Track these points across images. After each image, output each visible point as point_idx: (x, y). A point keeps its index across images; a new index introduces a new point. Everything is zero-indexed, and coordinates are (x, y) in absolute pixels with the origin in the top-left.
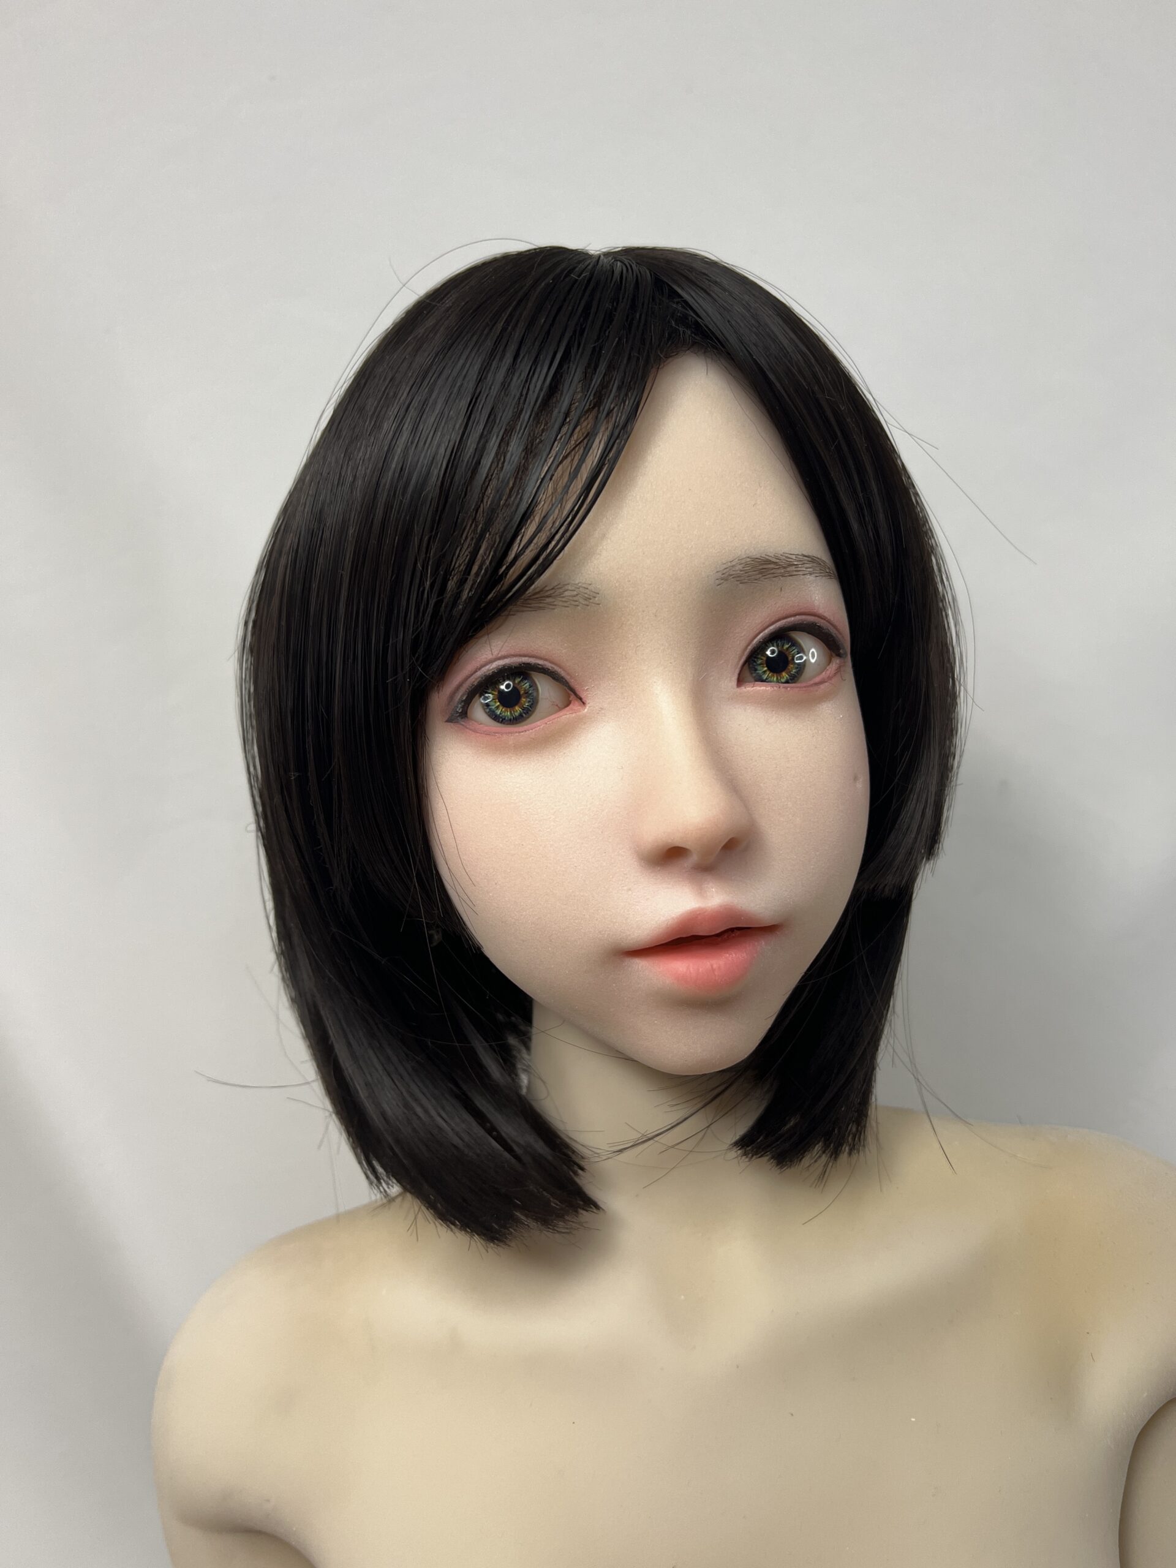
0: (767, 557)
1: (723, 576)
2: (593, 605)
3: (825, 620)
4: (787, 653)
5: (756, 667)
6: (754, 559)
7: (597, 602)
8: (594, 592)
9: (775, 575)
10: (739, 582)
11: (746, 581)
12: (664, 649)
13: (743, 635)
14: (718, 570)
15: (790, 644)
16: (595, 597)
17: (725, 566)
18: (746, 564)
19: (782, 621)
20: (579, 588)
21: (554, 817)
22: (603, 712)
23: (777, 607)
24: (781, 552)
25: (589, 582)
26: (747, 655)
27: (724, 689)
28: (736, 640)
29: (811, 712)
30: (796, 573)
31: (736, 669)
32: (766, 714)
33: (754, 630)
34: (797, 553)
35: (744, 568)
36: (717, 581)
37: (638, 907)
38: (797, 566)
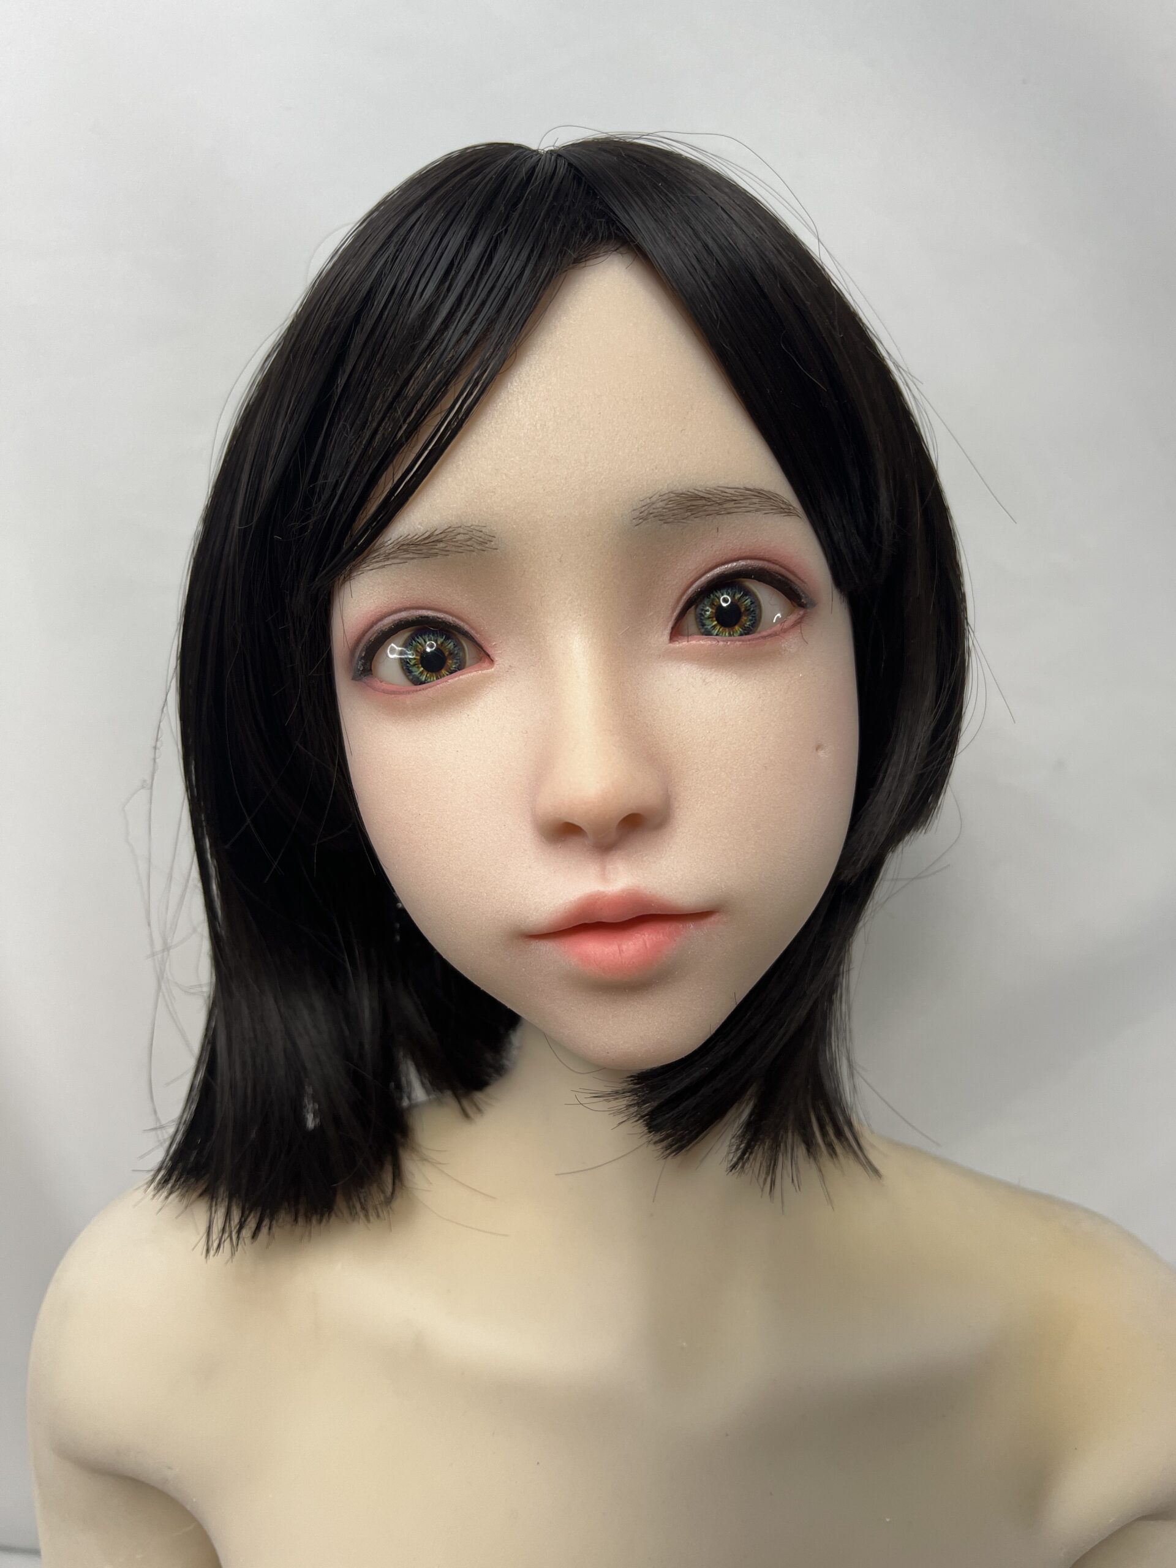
0: (696, 492)
1: (641, 515)
2: (490, 549)
3: (777, 564)
4: (739, 603)
5: (704, 621)
6: (679, 495)
7: (494, 547)
8: (490, 536)
9: (709, 513)
10: (662, 522)
11: (671, 520)
12: (572, 599)
13: (674, 583)
14: (635, 507)
15: (742, 593)
16: (491, 542)
17: (643, 503)
18: (670, 500)
19: (721, 567)
20: (472, 531)
22: (513, 670)
23: (714, 549)
24: (714, 486)
25: (483, 525)
26: (682, 606)
27: (654, 644)
28: (667, 588)
29: (759, 670)
30: (736, 510)
31: (669, 622)
32: (704, 672)
33: (689, 578)
34: (737, 486)
35: (666, 505)
36: (634, 521)
37: (536, 887)
38: (736, 502)
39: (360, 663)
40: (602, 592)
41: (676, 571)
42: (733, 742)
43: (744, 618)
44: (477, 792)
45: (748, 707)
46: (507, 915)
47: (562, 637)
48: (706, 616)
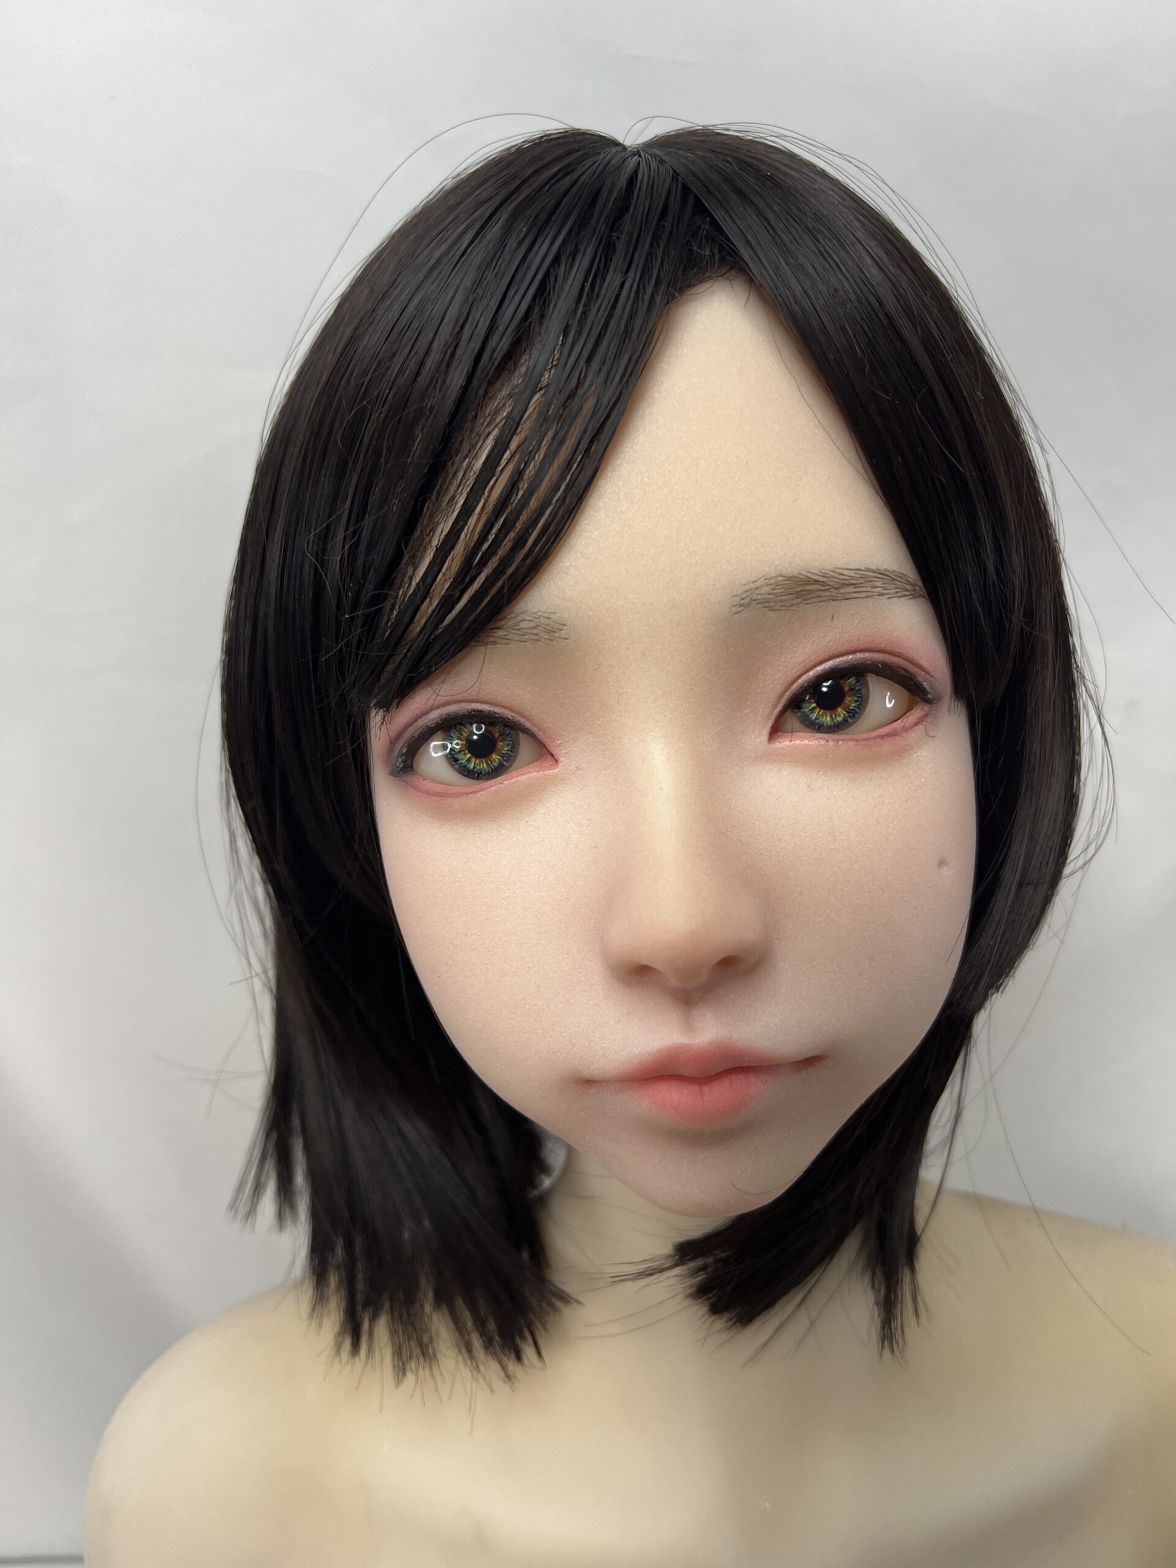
0: (809, 575)
1: (742, 601)
2: (560, 640)
6: (789, 578)
7: (565, 636)
8: (560, 624)
9: (821, 599)
10: (767, 609)
11: (776, 607)
13: (777, 677)
14: (735, 593)
16: (561, 630)
17: (745, 588)
18: (777, 585)
19: (834, 660)
20: (539, 618)
22: (580, 772)
23: (827, 640)
24: (831, 567)
25: (553, 611)
26: (783, 706)
27: (750, 745)
28: (767, 683)
29: (874, 774)
30: (855, 595)
31: (768, 720)
32: (809, 777)
33: (795, 672)
34: (858, 567)
35: (773, 589)
36: (734, 608)
38: (856, 586)
39: (400, 759)
40: (692, 689)
41: (779, 664)
43: (848, 699)
44: (536, 913)
45: (862, 818)
46: (566, 1057)
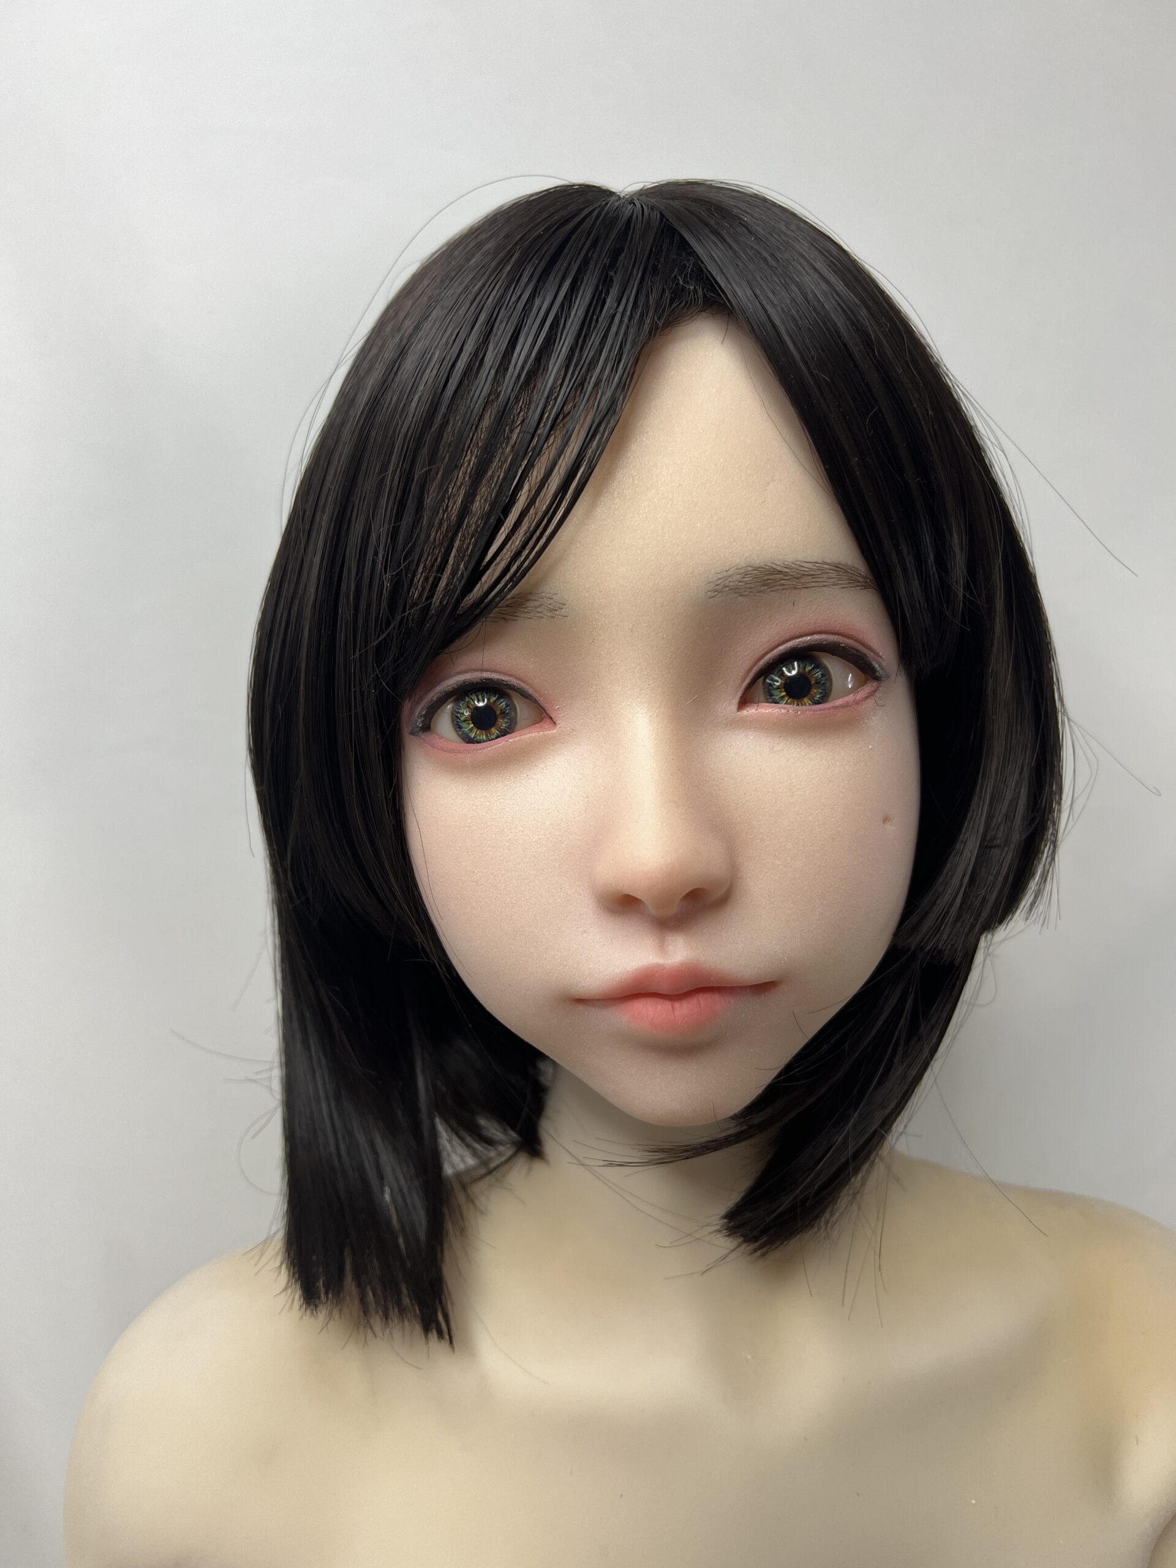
0: (774, 566)
1: (716, 587)
2: (560, 617)
3: (852, 639)
4: (810, 674)
5: (772, 692)
6: (756, 569)
7: (565, 614)
8: (561, 604)
9: (786, 587)
10: (737, 595)
11: (746, 593)
12: (641, 669)
13: (746, 654)
14: (710, 580)
15: (813, 666)
16: (562, 609)
17: (719, 576)
18: (746, 574)
19: (794, 641)
20: (543, 599)
21: (508, 844)
22: (574, 733)
23: (789, 623)
24: (793, 560)
25: (554, 592)
26: (752, 677)
27: (722, 713)
28: (737, 660)
29: (828, 739)
30: (813, 584)
31: (738, 691)
32: (771, 741)
33: (761, 650)
34: (815, 560)
35: (743, 578)
36: (709, 593)
37: (592, 952)
38: (814, 576)
39: (419, 720)
40: (673, 663)
41: (748, 643)
42: (800, 812)
43: (814, 690)
44: (534, 853)
45: (816, 777)
46: (557, 977)
47: (629, 705)
48: (775, 687)
